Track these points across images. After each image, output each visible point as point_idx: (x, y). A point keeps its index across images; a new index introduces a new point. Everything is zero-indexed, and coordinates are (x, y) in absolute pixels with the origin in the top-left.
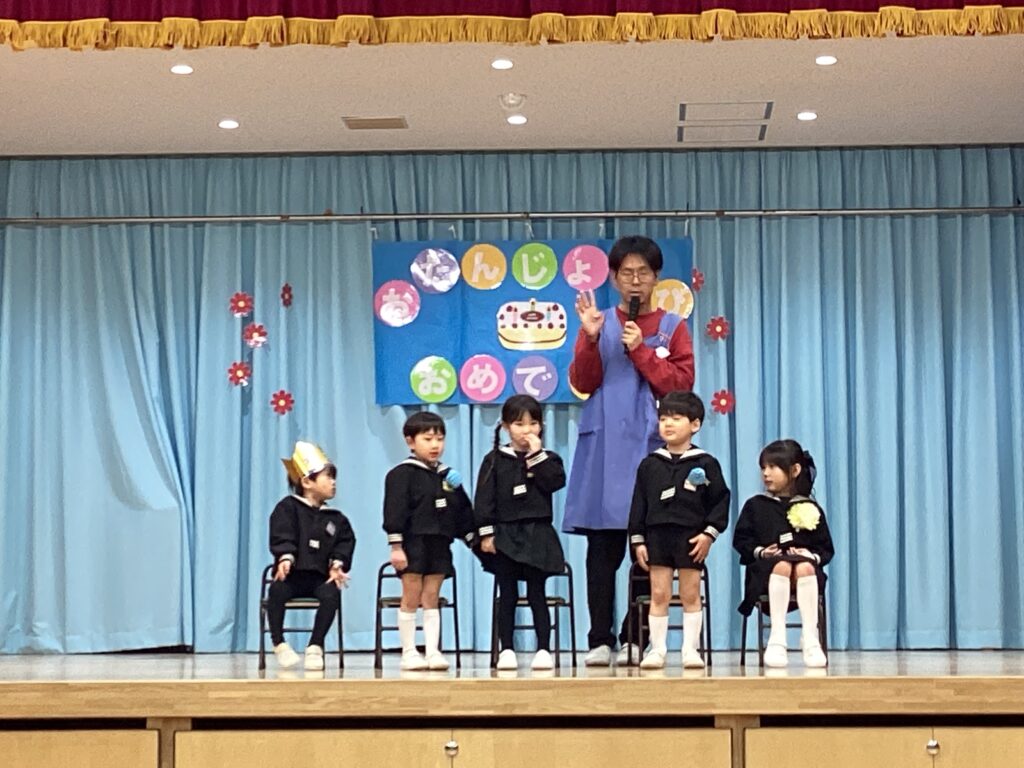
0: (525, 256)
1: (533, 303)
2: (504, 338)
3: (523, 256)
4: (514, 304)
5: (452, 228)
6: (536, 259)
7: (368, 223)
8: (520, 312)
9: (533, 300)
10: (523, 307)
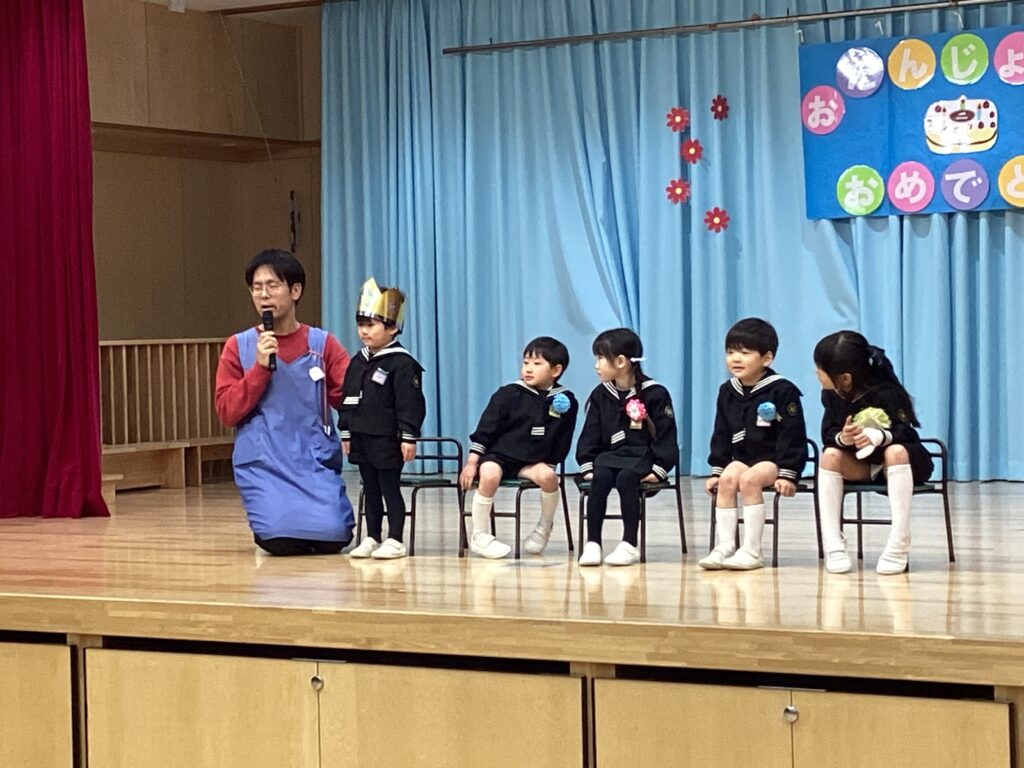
0: (954, 50)
1: (963, 101)
2: (932, 142)
3: (952, 50)
4: (942, 104)
5: (879, 24)
6: (966, 52)
7: (796, 25)
8: (950, 111)
9: (963, 97)
10: (953, 106)
